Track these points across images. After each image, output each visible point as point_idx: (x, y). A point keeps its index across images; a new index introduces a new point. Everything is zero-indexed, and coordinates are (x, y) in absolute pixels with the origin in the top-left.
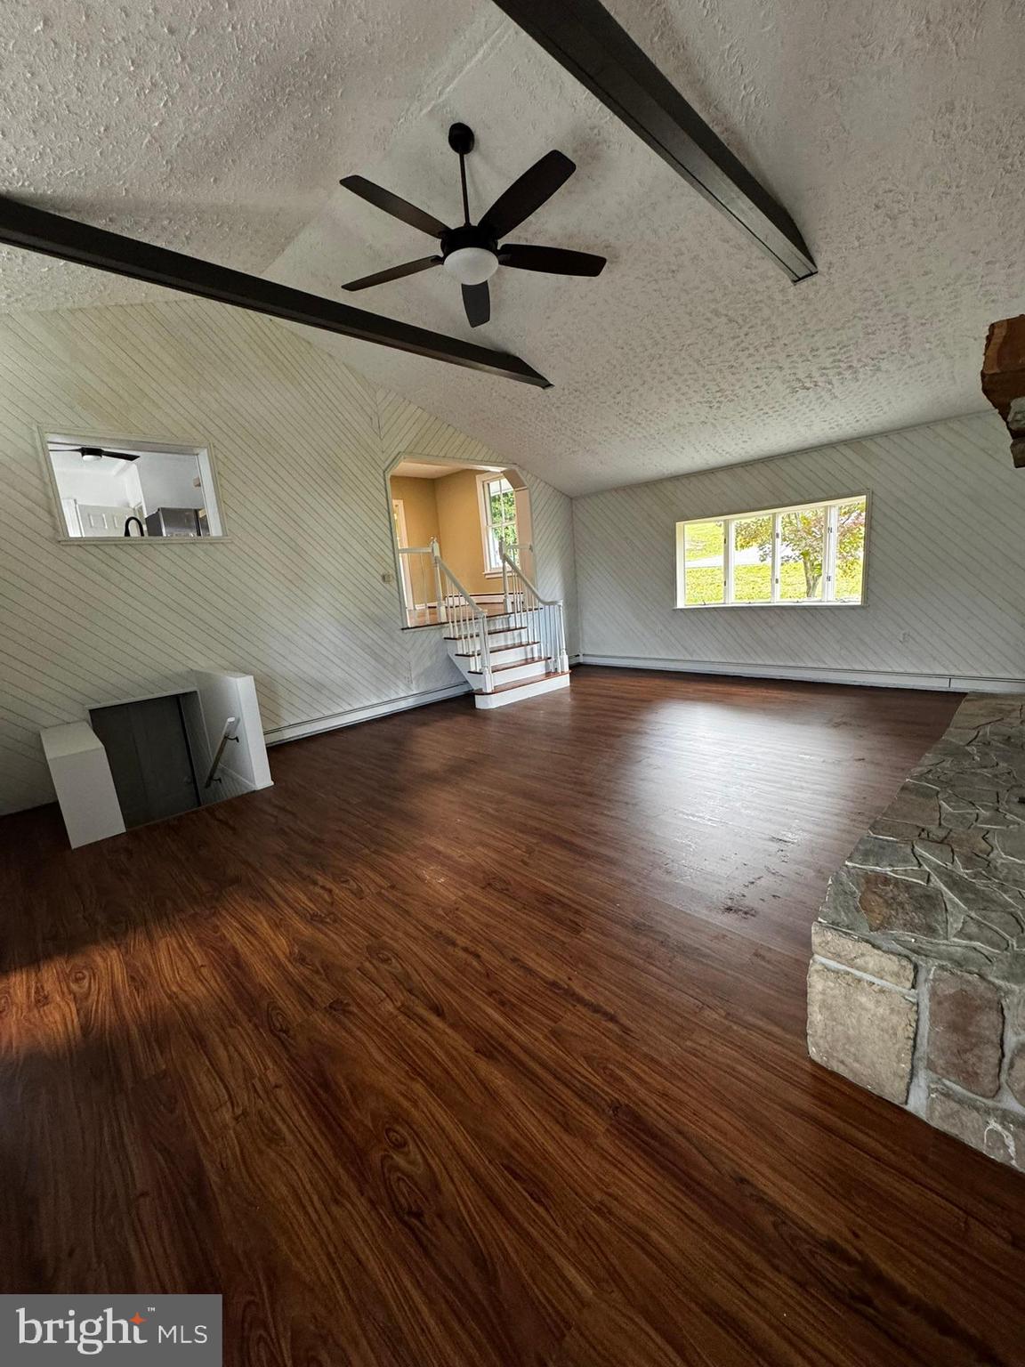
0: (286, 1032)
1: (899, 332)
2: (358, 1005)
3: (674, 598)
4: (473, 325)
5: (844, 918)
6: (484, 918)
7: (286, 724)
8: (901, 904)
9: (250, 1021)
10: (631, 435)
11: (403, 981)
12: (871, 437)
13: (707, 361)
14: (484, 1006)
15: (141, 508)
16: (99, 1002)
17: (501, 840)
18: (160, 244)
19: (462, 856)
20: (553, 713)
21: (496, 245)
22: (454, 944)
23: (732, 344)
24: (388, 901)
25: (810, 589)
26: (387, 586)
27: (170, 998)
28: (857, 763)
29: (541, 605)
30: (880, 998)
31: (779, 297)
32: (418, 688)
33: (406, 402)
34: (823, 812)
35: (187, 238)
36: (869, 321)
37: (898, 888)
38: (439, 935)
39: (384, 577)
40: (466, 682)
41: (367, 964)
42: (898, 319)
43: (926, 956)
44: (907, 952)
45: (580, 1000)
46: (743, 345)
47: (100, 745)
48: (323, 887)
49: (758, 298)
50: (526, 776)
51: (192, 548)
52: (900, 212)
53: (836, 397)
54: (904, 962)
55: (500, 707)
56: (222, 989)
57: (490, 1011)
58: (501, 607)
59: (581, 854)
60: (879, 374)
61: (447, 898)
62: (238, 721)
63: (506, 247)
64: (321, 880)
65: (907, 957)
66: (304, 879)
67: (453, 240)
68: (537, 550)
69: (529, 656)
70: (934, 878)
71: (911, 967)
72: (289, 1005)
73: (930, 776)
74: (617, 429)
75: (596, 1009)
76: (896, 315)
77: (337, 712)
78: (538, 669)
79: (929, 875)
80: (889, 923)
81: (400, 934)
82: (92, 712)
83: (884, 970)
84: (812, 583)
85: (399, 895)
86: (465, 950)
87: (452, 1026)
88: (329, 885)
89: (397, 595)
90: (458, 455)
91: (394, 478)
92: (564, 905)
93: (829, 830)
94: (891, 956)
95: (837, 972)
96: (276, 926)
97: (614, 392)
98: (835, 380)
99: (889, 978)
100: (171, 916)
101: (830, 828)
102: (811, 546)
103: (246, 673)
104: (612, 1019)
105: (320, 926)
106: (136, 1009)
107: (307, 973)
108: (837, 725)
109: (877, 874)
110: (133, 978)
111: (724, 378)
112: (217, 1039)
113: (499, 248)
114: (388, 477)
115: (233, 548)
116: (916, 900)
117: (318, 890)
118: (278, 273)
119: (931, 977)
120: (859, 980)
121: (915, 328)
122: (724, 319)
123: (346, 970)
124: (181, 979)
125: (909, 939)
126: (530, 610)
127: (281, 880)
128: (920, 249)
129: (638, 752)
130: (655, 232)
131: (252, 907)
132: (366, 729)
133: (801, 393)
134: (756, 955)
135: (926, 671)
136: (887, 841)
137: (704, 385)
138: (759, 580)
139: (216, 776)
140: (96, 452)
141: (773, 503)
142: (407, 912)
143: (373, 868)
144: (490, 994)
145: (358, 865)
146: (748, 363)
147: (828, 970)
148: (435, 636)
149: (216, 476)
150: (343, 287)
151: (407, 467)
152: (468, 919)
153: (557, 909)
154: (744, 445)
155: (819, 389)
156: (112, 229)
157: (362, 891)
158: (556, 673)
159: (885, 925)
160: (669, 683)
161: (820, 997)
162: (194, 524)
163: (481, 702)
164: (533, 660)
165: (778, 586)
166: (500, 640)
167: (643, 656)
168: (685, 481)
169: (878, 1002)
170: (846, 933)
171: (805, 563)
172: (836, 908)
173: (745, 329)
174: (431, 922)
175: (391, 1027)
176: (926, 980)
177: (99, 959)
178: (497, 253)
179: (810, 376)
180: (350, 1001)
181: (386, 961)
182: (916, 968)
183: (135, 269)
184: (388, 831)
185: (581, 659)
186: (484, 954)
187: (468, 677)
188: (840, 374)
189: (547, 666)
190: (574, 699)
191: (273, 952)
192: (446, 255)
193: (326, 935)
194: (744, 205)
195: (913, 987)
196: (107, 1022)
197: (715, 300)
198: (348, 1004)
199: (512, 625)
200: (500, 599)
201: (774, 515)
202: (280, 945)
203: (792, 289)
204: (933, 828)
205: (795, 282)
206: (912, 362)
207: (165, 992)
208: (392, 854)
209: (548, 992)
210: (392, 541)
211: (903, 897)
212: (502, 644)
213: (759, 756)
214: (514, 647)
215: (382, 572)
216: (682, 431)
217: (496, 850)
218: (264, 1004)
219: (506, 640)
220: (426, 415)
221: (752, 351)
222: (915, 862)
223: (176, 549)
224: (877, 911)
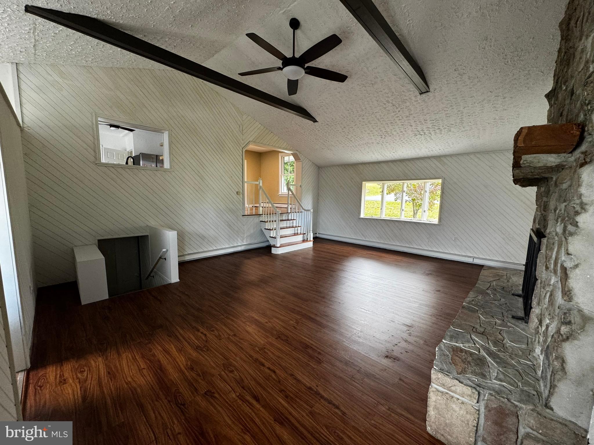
0: (184, 405)
1: (459, 118)
2: (219, 394)
3: (359, 213)
4: (290, 94)
5: (445, 367)
6: (278, 353)
7: (187, 253)
8: (469, 362)
9: (166, 399)
10: (348, 145)
11: (240, 382)
12: (445, 156)
13: (382, 120)
14: (278, 398)
15: (132, 152)
16: (92, 384)
17: (284, 316)
18: (163, 47)
19: (266, 322)
20: (305, 258)
21: (305, 66)
22: (263, 365)
23: (393, 114)
24: (233, 342)
25: (415, 214)
26: (238, 196)
27: (127, 384)
28: (436, 292)
29: (303, 211)
30: (461, 406)
31: (414, 98)
32: (247, 241)
33: (255, 121)
34: (425, 314)
35: (174, 46)
36: (448, 112)
37: (467, 354)
38: (256, 360)
39: (237, 193)
40: (268, 241)
41: (223, 373)
42: (459, 113)
43: (483, 388)
44: (474, 386)
45: (322, 397)
46: (397, 115)
47: (102, 257)
48: (202, 333)
49: (405, 98)
50: (294, 286)
51: (155, 172)
52: (464, 73)
53: (432, 139)
54: (474, 391)
55: (282, 254)
56: (152, 381)
57: (281, 400)
58: (286, 209)
59: (320, 326)
60: (449, 133)
61: (260, 342)
62: (167, 251)
63: (308, 67)
64: (201, 330)
65: (474, 388)
66: (193, 328)
67: (287, 62)
68: (303, 187)
69: (296, 232)
70: (481, 351)
71: (477, 393)
72: (185, 392)
73: (473, 303)
74: (342, 142)
75: (330, 402)
76: (459, 111)
77: (209, 249)
78: (300, 238)
79: (479, 349)
80: (465, 371)
81: (238, 359)
82: (99, 241)
83: (464, 393)
84: (415, 212)
85: (237, 339)
86: (269, 368)
87: (263, 406)
88: (205, 332)
89: (242, 200)
90: (274, 145)
91: (246, 151)
92: (313, 350)
93: (427, 322)
94: (468, 387)
95: (442, 392)
96: (180, 351)
97: (343, 127)
98: (433, 133)
99: (466, 397)
100: (128, 342)
101: (428, 321)
102: (416, 197)
103: (173, 229)
104: (337, 408)
105: (200, 352)
106: (111, 389)
107: (194, 375)
108: (428, 275)
109: (457, 347)
110: (109, 373)
111: (388, 127)
112: (150, 408)
113: (305, 67)
114: (244, 150)
115: (173, 173)
116: (475, 361)
117: (200, 334)
118: (210, 64)
119: (486, 398)
120: (452, 397)
121: (465, 117)
122: (391, 105)
123: (213, 376)
124: (133, 375)
125: (474, 379)
126: (298, 212)
127: (183, 328)
128: (470, 88)
129: (343, 279)
130: (367, 68)
131: (168, 340)
132: (222, 258)
133: (419, 136)
134: (400, 379)
135: (464, 254)
136: (459, 331)
137: (380, 129)
138: (393, 208)
139: (152, 275)
140: (117, 127)
141: (403, 178)
142: (242, 348)
143: (225, 325)
144: (281, 392)
145: (218, 323)
146: (398, 122)
147: (438, 391)
148: (256, 220)
149: (171, 143)
150: (239, 74)
151: (252, 147)
152: (270, 353)
153: (310, 351)
154: (393, 154)
155: (426, 136)
156: (145, 39)
157: (220, 336)
158: (307, 241)
159: (463, 372)
160: (355, 249)
161: (434, 403)
162: (155, 160)
163: (274, 251)
164: (297, 234)
165: (403, 212)
166: (284, 224)
167: (344, 236)
168: (368, 166)
169: (461, 408)
170: (447, 375)
171: (413, 203)
172: (441, 362)
173: (399, 109)
174: (252, 353)
175: (234, 406)
176: (483, 400)
177: (92, 362)
178: (305, 69)
179: (423, 130)
180: (215, 392)
181: (232, 372)
182: (479, 393)
183: (150, 55)
184: (233, 308)
185: (318, 235)
186: (277, 371)
187: (269, 239)
188: (435, 131)
189: (303, 237)
190: (314, 253)
191: (178, 364)
192: (284, 67)
193: (203, 357)
194: (405, 63)
195: (478, 402)
196: (95, 396)
197: (388, 97)
198: (214, 393)
199: (290, 218)
200: (286, 206)
201: (403, 183)
202: (181, 360)
203: (419, 97)
204: (478, 326)
205: (420, 94)
206: (463, 130)
207: (125, 381)
208: (235, 319)
209: (308, 392)
210: (243, 177)
211: (470, 359)
212: (285, 226)
213: (396, 286)
214: (290, 227)
215: (237, 190)
216: (369, 146)
217: (283, 321)
218: (173, 390)
219: (287, 224)
220: (262, 127)
221: (400, 118)
222: (473, 342)
223: (148, 172)
224: (459, 365)
